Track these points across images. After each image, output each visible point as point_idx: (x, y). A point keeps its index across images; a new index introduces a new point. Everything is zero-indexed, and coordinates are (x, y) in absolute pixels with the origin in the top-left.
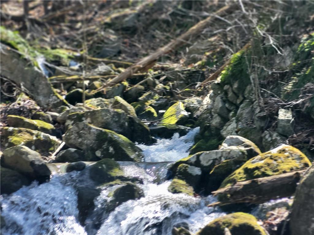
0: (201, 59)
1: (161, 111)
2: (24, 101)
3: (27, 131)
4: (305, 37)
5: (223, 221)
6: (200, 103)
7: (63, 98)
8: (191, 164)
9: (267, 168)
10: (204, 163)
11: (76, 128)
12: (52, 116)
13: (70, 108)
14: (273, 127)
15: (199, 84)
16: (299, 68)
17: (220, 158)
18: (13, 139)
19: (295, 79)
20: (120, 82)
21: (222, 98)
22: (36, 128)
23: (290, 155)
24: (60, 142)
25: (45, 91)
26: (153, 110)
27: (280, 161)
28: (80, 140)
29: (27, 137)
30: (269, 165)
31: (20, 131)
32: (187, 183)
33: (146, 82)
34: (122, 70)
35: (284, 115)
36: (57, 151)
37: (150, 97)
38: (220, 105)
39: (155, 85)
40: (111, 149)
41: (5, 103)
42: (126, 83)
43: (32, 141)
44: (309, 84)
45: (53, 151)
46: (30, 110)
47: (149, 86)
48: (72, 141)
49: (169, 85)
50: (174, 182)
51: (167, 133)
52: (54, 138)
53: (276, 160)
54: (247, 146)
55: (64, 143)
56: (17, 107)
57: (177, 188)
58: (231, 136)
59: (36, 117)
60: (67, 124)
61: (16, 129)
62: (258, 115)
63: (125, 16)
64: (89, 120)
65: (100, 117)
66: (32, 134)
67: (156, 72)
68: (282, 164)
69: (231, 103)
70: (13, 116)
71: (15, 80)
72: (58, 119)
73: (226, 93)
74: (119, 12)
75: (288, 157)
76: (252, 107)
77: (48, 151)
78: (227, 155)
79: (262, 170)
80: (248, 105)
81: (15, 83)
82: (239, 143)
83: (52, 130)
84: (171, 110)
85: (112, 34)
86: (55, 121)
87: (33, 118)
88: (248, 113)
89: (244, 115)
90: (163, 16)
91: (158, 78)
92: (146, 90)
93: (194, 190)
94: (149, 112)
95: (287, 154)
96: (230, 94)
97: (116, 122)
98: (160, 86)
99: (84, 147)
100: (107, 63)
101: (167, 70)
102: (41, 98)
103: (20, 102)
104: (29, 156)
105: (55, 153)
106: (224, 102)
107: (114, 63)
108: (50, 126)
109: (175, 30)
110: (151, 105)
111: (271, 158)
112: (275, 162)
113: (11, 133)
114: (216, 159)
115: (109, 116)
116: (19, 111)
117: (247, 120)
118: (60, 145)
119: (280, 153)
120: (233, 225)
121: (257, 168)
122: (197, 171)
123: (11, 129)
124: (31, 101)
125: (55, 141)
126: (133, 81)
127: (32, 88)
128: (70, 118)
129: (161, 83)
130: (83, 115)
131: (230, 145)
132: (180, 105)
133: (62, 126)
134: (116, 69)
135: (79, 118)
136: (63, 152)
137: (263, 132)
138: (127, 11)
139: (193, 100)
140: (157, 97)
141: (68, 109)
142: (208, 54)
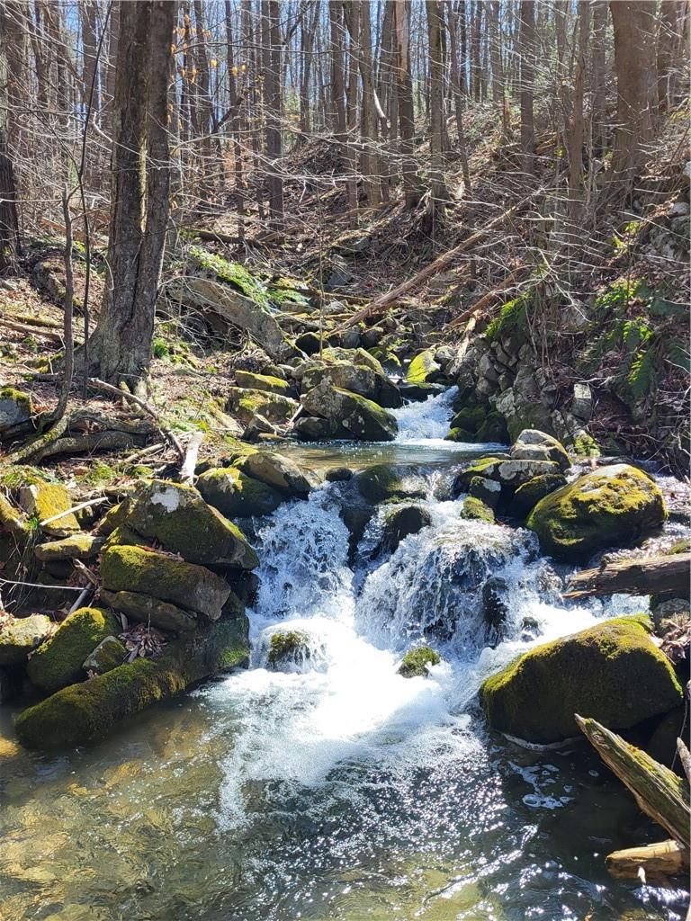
0: (444, 294)
1: (406, 361)
2: (252, 351)
3: (259, 393)
4: (603, 289)
5: (602, 638)
6: (454, 354)
7: (293, 343)
8: (487, 476)
9: (606, 502)
10: (504, 475)
11: (318, 392)
12: (285, 370)
13: (306, 359)
14: (566, 406)
15: (445, 325)
16: (596, 332)
17: (527, 470)
18: (244, 402)
19: (592, 345)
20: (357, 324)
21: (489, 358)
22: (269, 388)
23: (635, 483)
24: (298, 404)
25: (275, 337)
26: (396, 359)
27: (622, 491)
28: (323, 406)
29: (260, 399)
30: (608, 497)
31: (252, 393)
32: (484, 503)
33: (385, 322)
34: (357, 307)
35: (581, 393)
36: (295, 415)
37: (392, 341)
38: (488, 367)
39: (395, 326)
40: (361, 419)
41: (230, 351)
42: (363, 325)
43: (266, 405)
44: (611, 352)
45: (290, 416)
46: (261, 363)
47: (390, 328)
48: (313, 407)
49: (411, 327)
50: (469, 502)
51: (419, 394)
52: (290, 400)
53: (616, 490)
54: (549, 445)
55: (301, 407)
56: (243, 358)
57: (472, 511)
58: (528, 431)
59: (266, 372)
60: (304, 382)
61: (247, 390)
62: (544, 389)
63: (355, 239)
64: (330, 378)
65: (343, 376)
66: (266, 397)
67: (396, 311)
68: (625, 497)
69: (501, 364)
70: (241, 372)
71: (240, 324)
72: (293, 374)
73: (493, 351)
74: (348, 233)
75: (632, 485)
76: (535, 376)
77: (284, 416)
78: (536, 468)
79: (601, 505)
80: (527, 373)
81: (241, 329)
82: (539, 441)
83: (287, 388)
84: (418, 360)
85: (339, 259)
86: (288, 377)
87: (263, 373)
88: (529, 383)
89: (524, 386)
90: (399, 240)
91: (398, 317)
92: (385, 333)
93: (495, 515)
94: (392, 360)
95: (630, 481)
96: (500, 354)
97: (361, 381)
98: (402, 328)
99: (328, 415)
100: (339, 299)
101: (407, 308)
102: (270, 345)
103: (246, 351)
104: (282, 466)
105: (293, 419)
106: (492, 362)
107: (347, 299)
108: (283, 383)
109: (412, 257)
110: (392, 351)
111: (610, 487)
112: (616, 493)
113: (241, 396)
114: (521, 472)
115: (353, 375)
116: (249, 365)
117: (527, 392)
118: (298, 408)
119: (620, 478)
120: (620, 649)
121: (592, 502)
122: (495, 486)
123: (241, 390)
124: (260, 350)
125: (292, 405)
126: (370, 321)
127: (260, 332)
128: (306, 375)
129: (401, 323)
130: (322, 372)
131: (527, 443)
132: (428, 354)
133: (297, 382)
134: (350, 306)
135: (317, 377)
136: (304, 421)
137: (552, 411)
138: (357, 232)
139: (445, 350)
140: (399, 341)
141: (303, 362)
142: (452, 288)
